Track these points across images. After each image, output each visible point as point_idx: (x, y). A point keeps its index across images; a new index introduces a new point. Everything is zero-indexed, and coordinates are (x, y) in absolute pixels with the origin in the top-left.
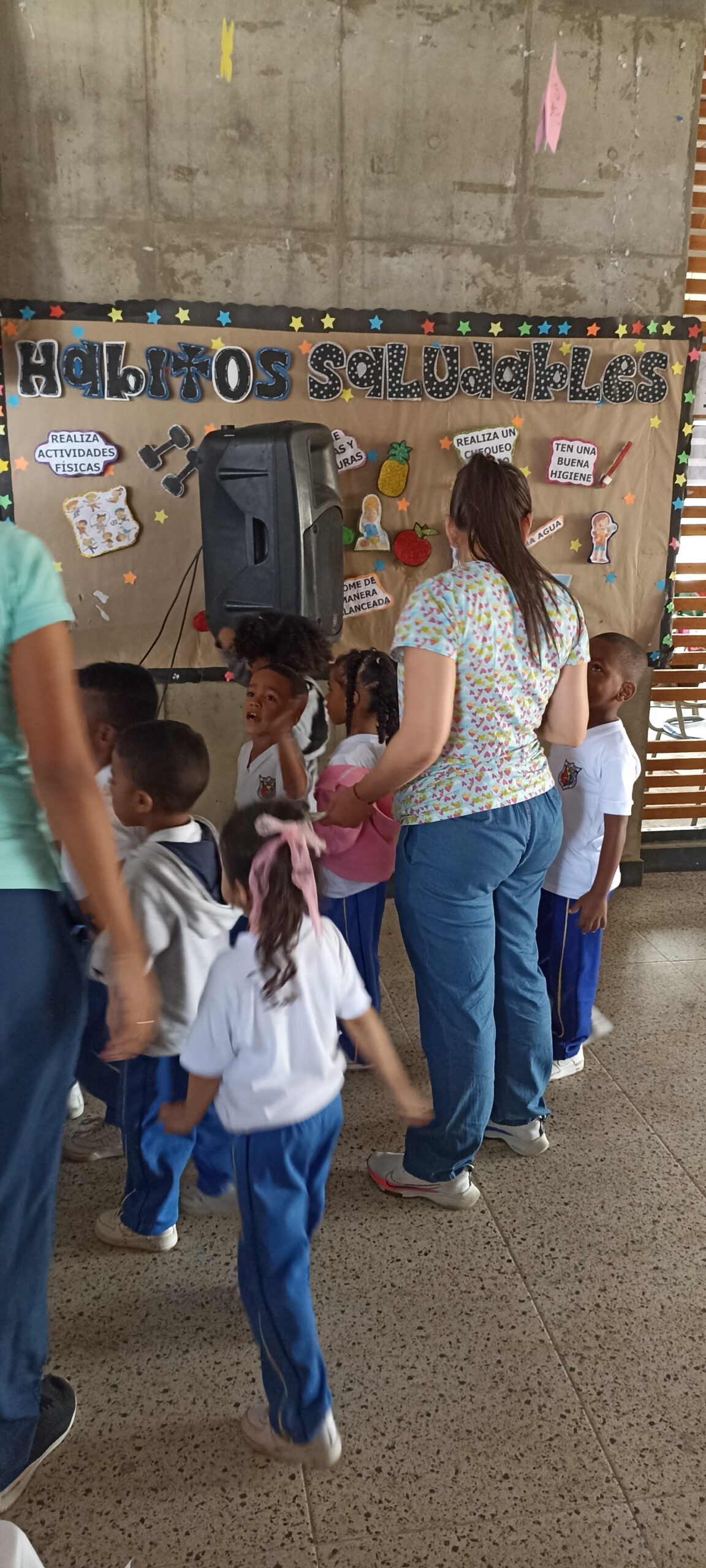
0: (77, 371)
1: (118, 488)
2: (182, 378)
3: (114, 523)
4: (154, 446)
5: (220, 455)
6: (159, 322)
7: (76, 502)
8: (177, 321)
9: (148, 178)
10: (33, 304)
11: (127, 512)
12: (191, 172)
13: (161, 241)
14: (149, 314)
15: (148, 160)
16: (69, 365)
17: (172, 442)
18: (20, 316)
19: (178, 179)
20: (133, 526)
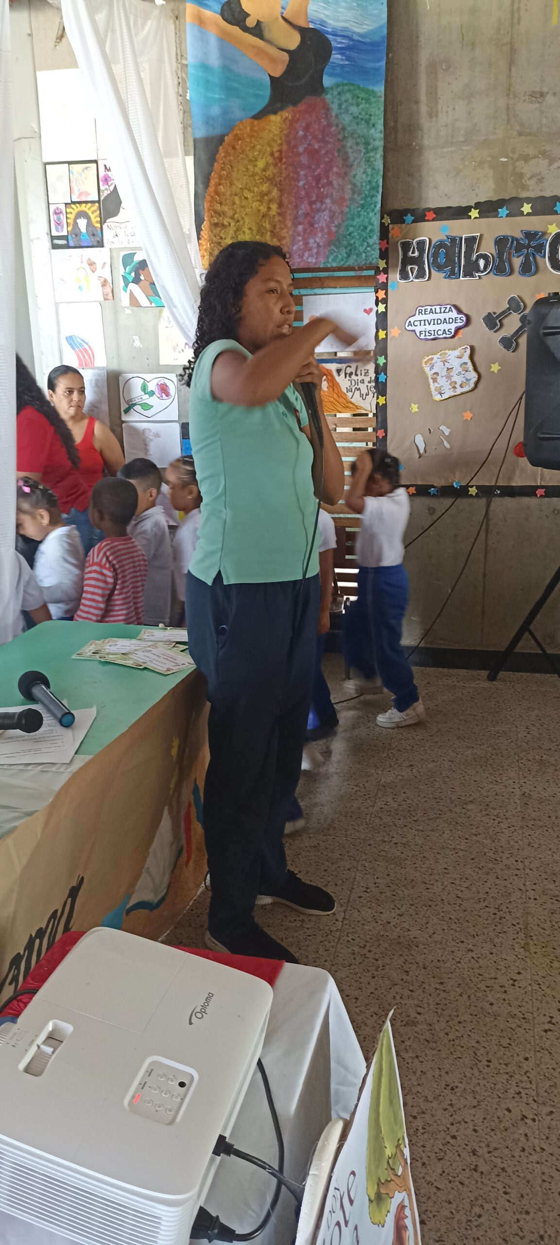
0: (442, 260)
1: (464, 347)
2: (521, 258)
3: (459, 374)
4: (495, 313)
5: (543, 317)
6: (507, 216)
7: (432, 359)
8: (522, 214)
9: (508, 105)
10: (412, 212)
11: (470, 366)
12: (542, 95)
13: (514, 152)
14: (500, 210)
15: (509, 91)
16: (436, 255)
17: (509, 309)
18: (403, 222)
19: (531, 102)
20: (473, 376)
